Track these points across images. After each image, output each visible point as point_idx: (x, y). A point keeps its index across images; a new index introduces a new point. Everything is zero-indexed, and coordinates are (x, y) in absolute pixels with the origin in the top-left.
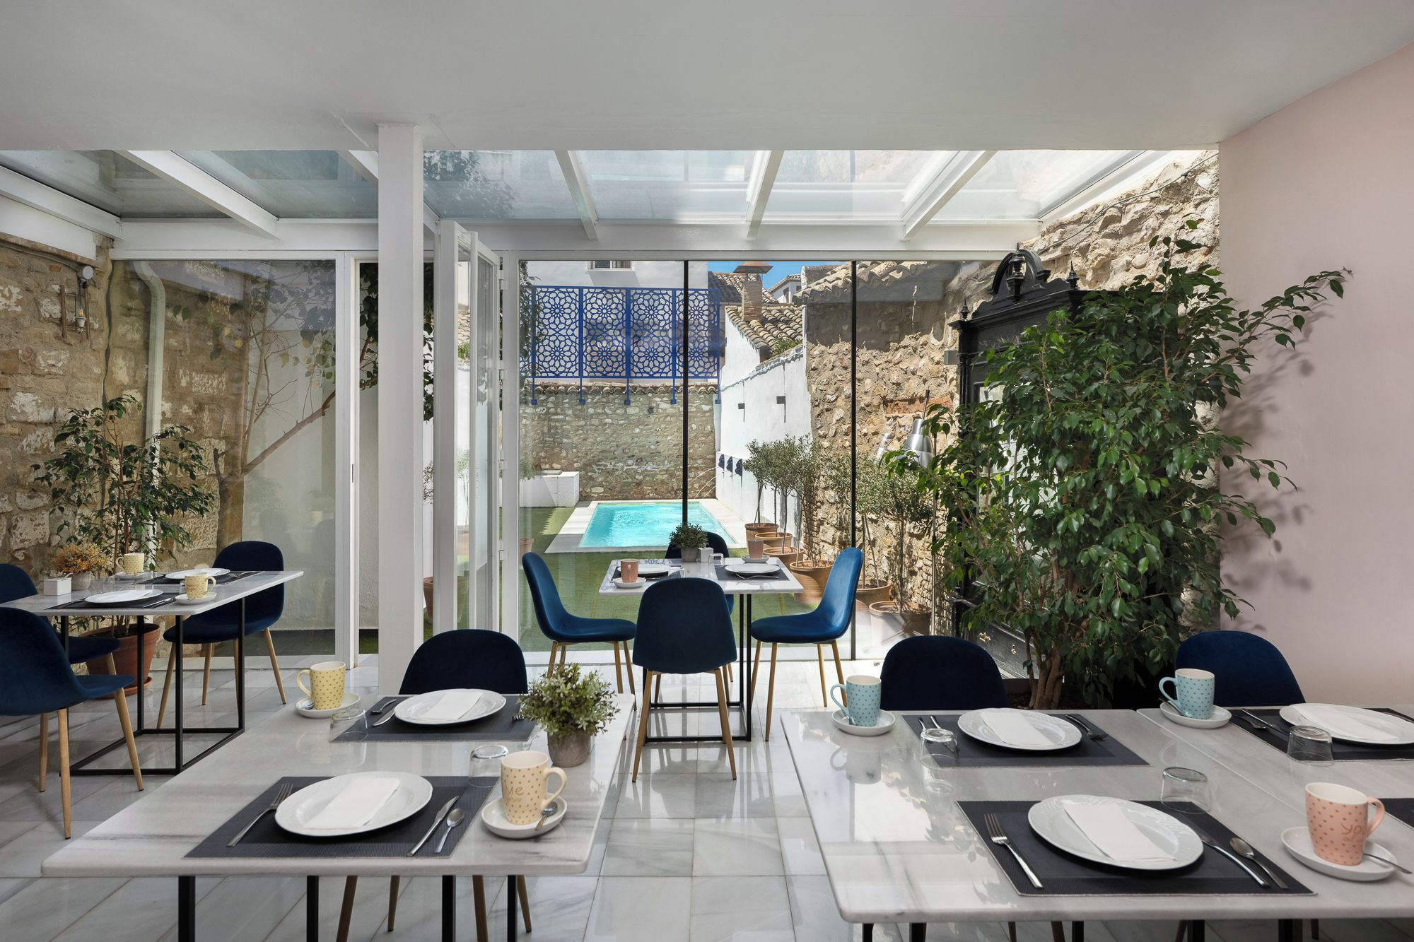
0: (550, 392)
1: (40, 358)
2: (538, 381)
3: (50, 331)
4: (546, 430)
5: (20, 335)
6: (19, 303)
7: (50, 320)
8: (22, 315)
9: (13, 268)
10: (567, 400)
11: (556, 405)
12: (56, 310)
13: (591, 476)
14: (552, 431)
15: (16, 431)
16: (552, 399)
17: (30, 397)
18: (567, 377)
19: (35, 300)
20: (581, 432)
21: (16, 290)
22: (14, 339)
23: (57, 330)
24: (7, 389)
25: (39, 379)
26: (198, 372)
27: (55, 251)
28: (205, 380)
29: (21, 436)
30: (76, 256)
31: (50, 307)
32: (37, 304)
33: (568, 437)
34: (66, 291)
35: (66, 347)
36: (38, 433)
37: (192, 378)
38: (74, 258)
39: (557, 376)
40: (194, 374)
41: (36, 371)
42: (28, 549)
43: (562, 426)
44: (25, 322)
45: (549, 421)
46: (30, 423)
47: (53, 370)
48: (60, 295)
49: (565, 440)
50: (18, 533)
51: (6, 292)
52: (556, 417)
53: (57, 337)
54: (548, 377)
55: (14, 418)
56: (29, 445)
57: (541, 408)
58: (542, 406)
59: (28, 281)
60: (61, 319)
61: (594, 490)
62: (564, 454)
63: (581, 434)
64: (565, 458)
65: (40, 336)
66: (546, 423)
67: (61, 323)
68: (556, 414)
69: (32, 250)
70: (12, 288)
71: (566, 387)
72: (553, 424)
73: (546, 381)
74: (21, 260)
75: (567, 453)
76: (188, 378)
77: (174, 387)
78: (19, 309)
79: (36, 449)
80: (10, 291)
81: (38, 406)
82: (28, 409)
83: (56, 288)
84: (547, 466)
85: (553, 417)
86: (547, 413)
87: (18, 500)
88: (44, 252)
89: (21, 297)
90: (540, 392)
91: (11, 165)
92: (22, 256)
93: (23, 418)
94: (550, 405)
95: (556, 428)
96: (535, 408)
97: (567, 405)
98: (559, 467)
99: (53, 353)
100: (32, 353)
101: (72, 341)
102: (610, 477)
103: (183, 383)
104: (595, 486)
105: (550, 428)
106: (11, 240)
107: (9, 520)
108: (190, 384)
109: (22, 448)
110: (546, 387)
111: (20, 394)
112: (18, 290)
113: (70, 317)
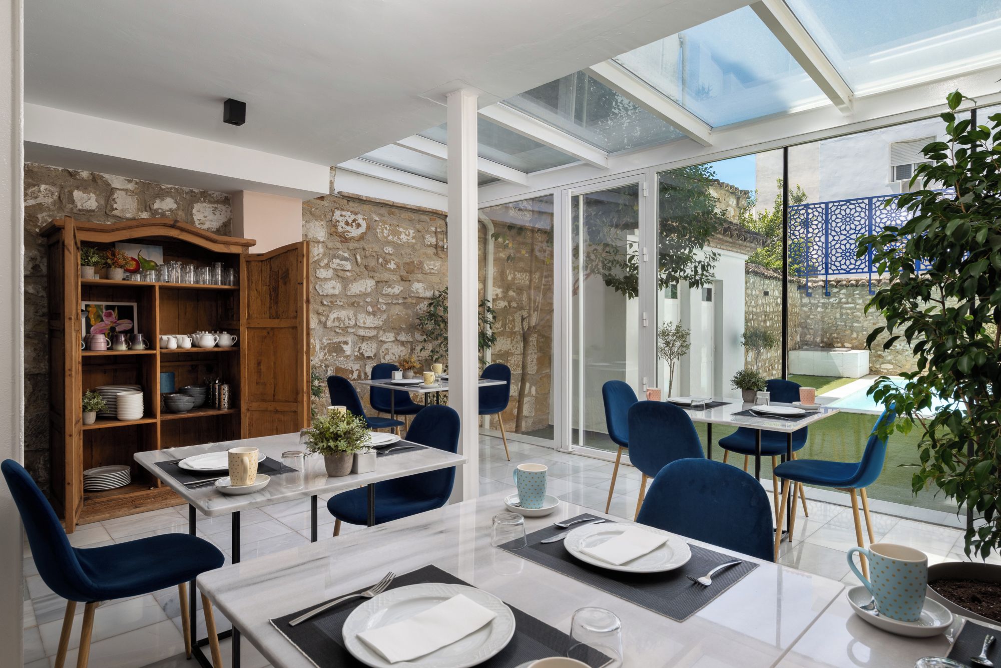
0: (842, 286)
1: (425, 265)
2: (830, 278)
3: (431, 251)
4: (838, 316)
5: (415, 254)
6: (413, 238)
7: (431, 246)
8: (416, 244)
9: (411, 220)
10: (858, 292)
11: (848, 296)
12: (433, 240)
13: (880, 355)
14: (844, 317)
15: (414, 301)
16: (844, 291)
17: (421, 285)
18: (857, 273)
19: (422, 236)
20: (870, 317)
21: (412, 232)
22: (412, 256)
23: (434, 250)
24: (410, 281)
25: (425, 276)
26: (519, 272)
27: (430, 210)
28: (524, 276)
29: (417, 304)
30: (442, 212)
31: (430, 239)
32: (424, 238)
33: (858, 322)
34: (438, 230)
35: (440, 259)
36: (425, 303)
37: (515, 275)
38: (441, 213)
39: (848, 272)
40: (516, 273)
41: (423, 272)
42: (421, 361)
43: (853, 313)
44: (418, 247)
45: (841, 309)
46: (421, 298)
47: (432, 271)
48: (436, 233)
49: (855, 324)
50: (416, 352)
51: (407, 233)
52: (847, 306)
53: (434, 254)
54: (839, 273)
55: (413, 295)
56: (420, 309)
57: (834, 299)
58: (835, 296)
59: (418, 227)
60: (436, 245)
61: (883, 366)
62: (855, 335)
63: (870, 320)
64: (855, 339)
65: (425, 254)
66: (838, 310)
67: (436, 247)
68: (847, 303)
69: (419, 211)
70: (410, 231)
71: (857, 281)
72: (844, 311)
73: (839, 277)
74: (413, 216)
75: (858, 335)
76: (512, 275)
77: (503, 280)
78: (414, 241)
79: (424, 311)
80: (409, 232)
81: (425, 289)
82: (420, 291)
83: (434, 229)
84: (839, 345)
85: (845, 306)
86: (840, 302)
87: (416, 336)
88: (426, 211)
89: (414, 235)
90: (832, 286)
91: (406, 169)
92: (415, 215)
93: (417, 295)
94: (841, 296)
95: (847, 314)
96: (829, 299)
97: (858, 296)
98: (850, 346)
99: (432, 262)
100: (421, 263)
101: (443, 256)
102: (899, 356)
103: (510, 278)
104: (885, 363)
105: (841, 315)
106: (408, 207)
107: (411, 345)
108: (514, 279)
109: (417, 310)
110: (839, 281)
111: (416, 283)
112: (413, 231)
113: (440, 244)
